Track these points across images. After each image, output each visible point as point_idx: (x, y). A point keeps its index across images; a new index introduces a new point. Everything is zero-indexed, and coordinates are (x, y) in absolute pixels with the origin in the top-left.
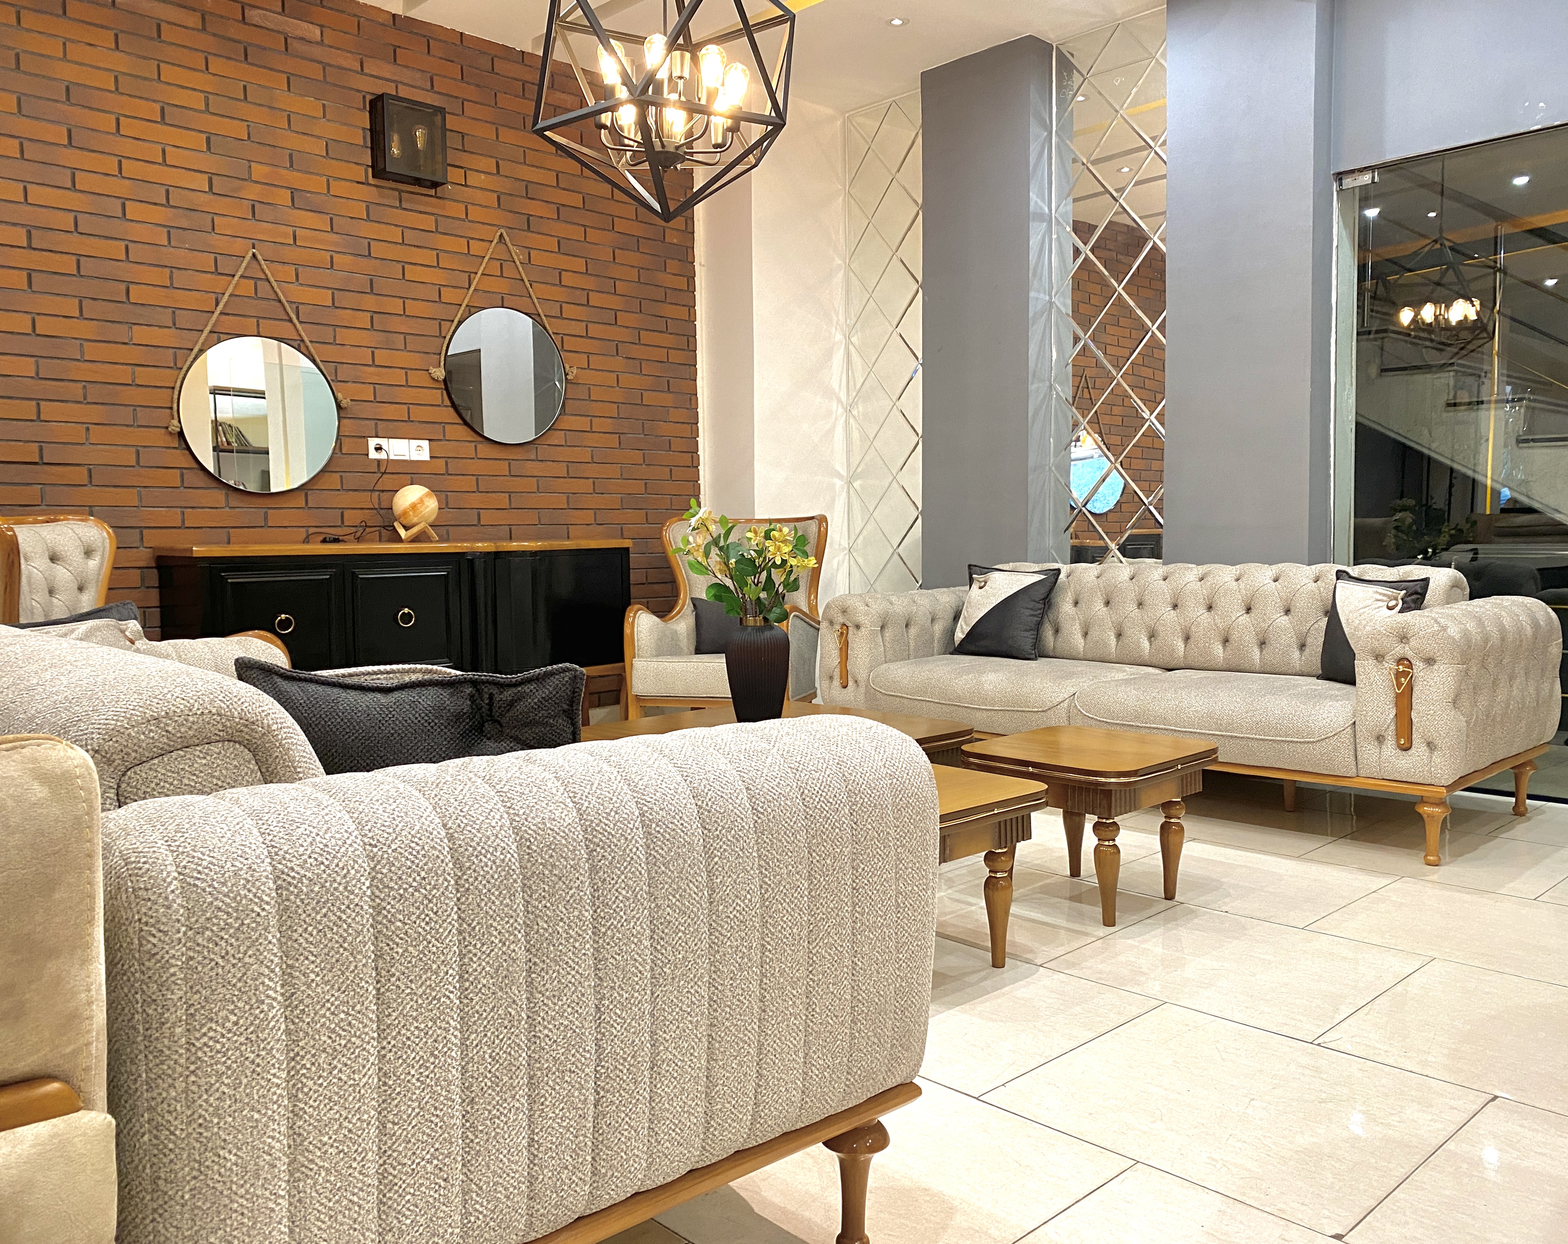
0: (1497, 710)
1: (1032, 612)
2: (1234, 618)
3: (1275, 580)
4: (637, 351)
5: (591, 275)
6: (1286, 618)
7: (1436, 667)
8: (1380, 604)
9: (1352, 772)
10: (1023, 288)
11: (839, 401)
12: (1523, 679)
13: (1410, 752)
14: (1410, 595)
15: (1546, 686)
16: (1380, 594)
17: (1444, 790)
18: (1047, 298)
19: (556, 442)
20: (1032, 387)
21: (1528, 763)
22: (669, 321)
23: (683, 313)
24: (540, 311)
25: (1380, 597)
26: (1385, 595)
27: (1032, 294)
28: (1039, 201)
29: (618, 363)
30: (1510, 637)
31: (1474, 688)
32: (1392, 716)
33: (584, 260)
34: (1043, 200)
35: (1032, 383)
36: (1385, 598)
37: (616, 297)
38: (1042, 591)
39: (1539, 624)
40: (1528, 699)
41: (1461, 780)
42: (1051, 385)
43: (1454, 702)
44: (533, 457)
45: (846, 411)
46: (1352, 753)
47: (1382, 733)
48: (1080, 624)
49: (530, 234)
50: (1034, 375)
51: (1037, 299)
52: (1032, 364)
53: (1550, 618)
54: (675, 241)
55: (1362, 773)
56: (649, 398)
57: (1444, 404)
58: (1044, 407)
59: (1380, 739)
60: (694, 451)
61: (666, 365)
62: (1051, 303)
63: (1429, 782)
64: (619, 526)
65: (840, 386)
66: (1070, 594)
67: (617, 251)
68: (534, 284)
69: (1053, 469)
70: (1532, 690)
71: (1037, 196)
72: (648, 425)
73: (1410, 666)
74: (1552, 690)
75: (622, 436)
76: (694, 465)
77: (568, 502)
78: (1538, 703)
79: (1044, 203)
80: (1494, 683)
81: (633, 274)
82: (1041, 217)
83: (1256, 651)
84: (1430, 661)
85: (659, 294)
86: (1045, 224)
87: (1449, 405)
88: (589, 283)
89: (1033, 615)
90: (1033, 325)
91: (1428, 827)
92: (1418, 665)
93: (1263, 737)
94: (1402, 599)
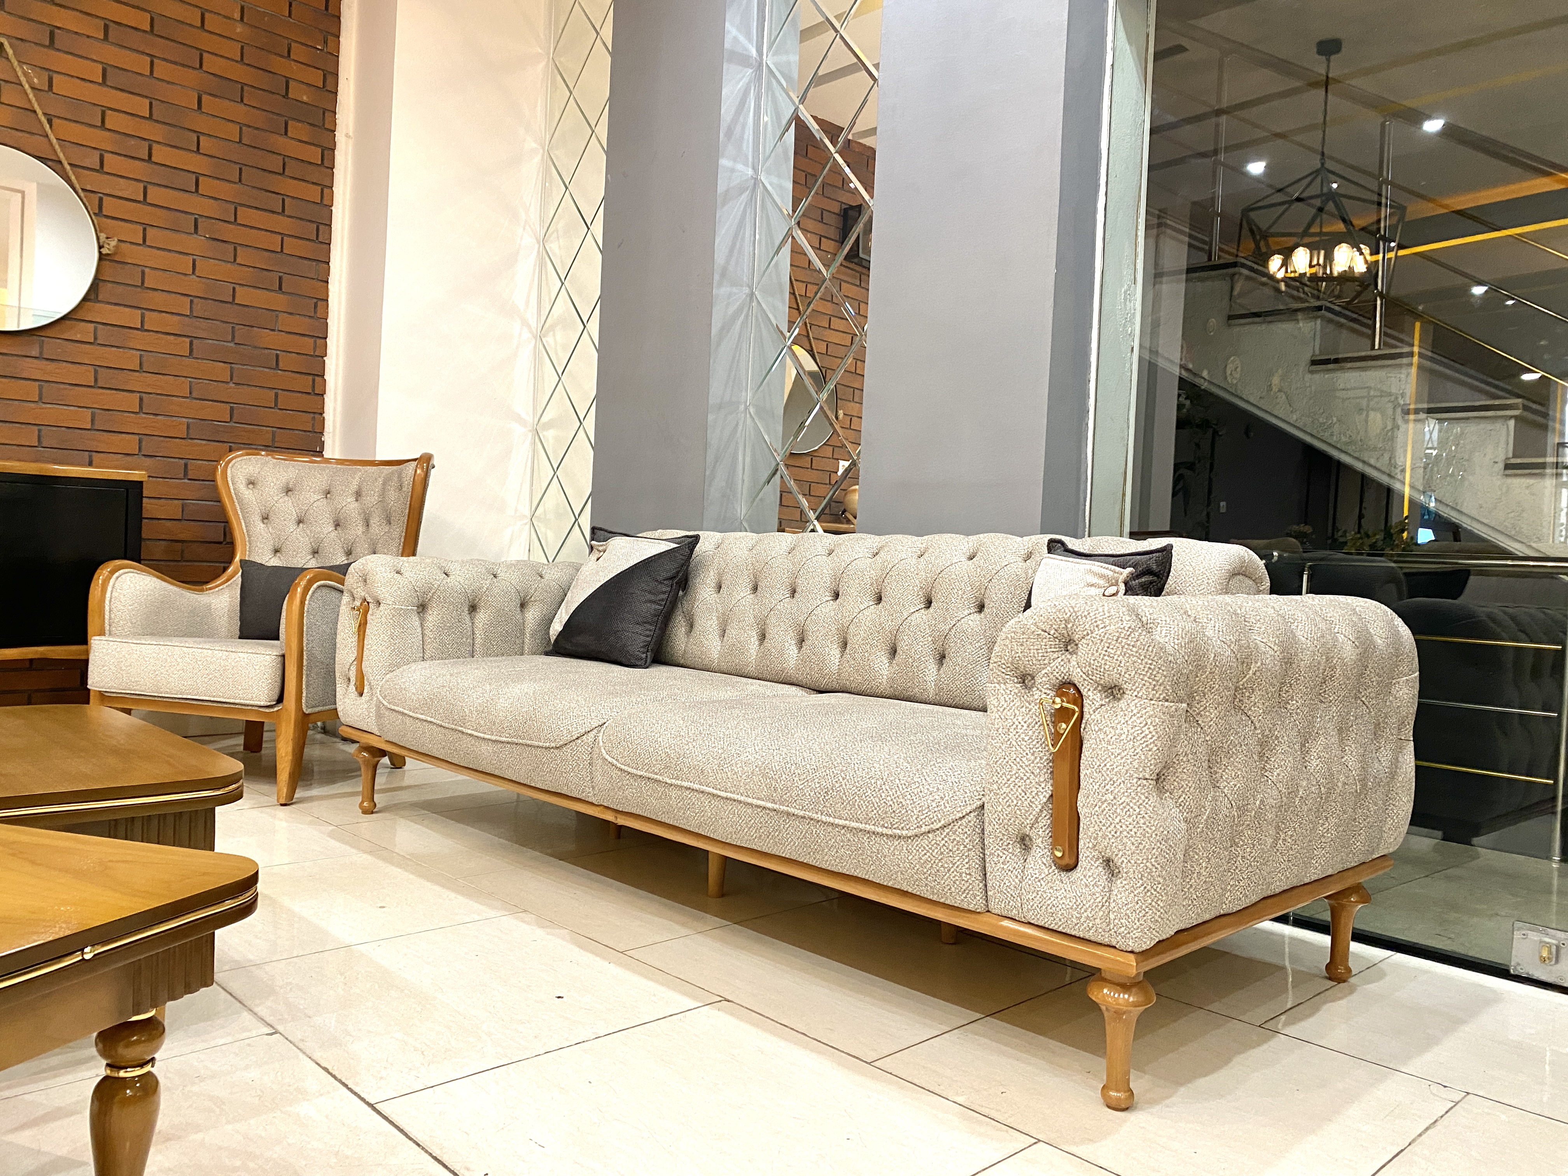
0: (1271, 796)
1: (653, 598)
2: (905, 615)
3: (971, 558)
4: (231, 233)
5: (157, 121)
6: (977, 616)
7: (1122, 704)
8: (1093, 591)
9: (976, 903)
10: (713, 153)
11: (525, 323)
12: (1335, 739)
13: (1076, 874)
14: (1138, 576)
15: (1385, 756)
16: (1095, 574)
17: (1132, 960)
18: (750, 172)
19: (78, 337)
20: (721, 291)
21: (1357, 889)
22: (287, 200)
23: (314, 192)
24: (61, 155)
25: (1095, 580)
26: (1102, 576)
27: (724, 162)
28: (742, 38)
29: (195, 244)
30: (1305, 660)
31: (1213, 752)
32: (1043, 798)
33: (147, 101)
34: (748, 36)
35: (720, 285)
36: (1102, 582)
37: (199, 157)
38: (670, 568)
39: (1372, 642)
40: (1342, 778)
41: (1181, 936)
42: (752, 294)
43: (1159, 778)
44: (35, 353)
45: (535, 338)
46: (976, 863)
47: (1027, 830)
48: (718, 618)
49: (53, 52)
50: (723, 275)
51: (733, 170)
52: (720, 257)
53: (1397, 634)
54: (305, 98)
55: (994, 907)
56: (244, 296)
57: (1308, 362)
58: (739, 322)
59: (1024, 842)
60: (320, 374)
61: (279, 256)
62: (756, 181)
63: (1106, 941)
64: (183, 462)
65: (527, 302)
66: (712, 573)
67: (205, 98)
68: (55, 121)
69: (752, 410)
70: (1351, 760)
71: (739, 30)
72: (240, 331)
73: (1079, 699)
74: (1395, 763)
75: (195, 341)
76: (318, 392)
77: (93, 421)
78: (1364, 786)
79: (750, 40)
80: (1263, 744)
81: (233, 132)
82: (743, 60)
83: (932, 667)
84: (1113, 691)
85: (275, 164)
86: (751, 71)
87: (1314, 363)
88: (153, 131)
89: (651, 601)
90: (723, 205)
91: (1108, 1029)
92: (1093, 698)
93: (831, 820)
94: (1126, 583)
